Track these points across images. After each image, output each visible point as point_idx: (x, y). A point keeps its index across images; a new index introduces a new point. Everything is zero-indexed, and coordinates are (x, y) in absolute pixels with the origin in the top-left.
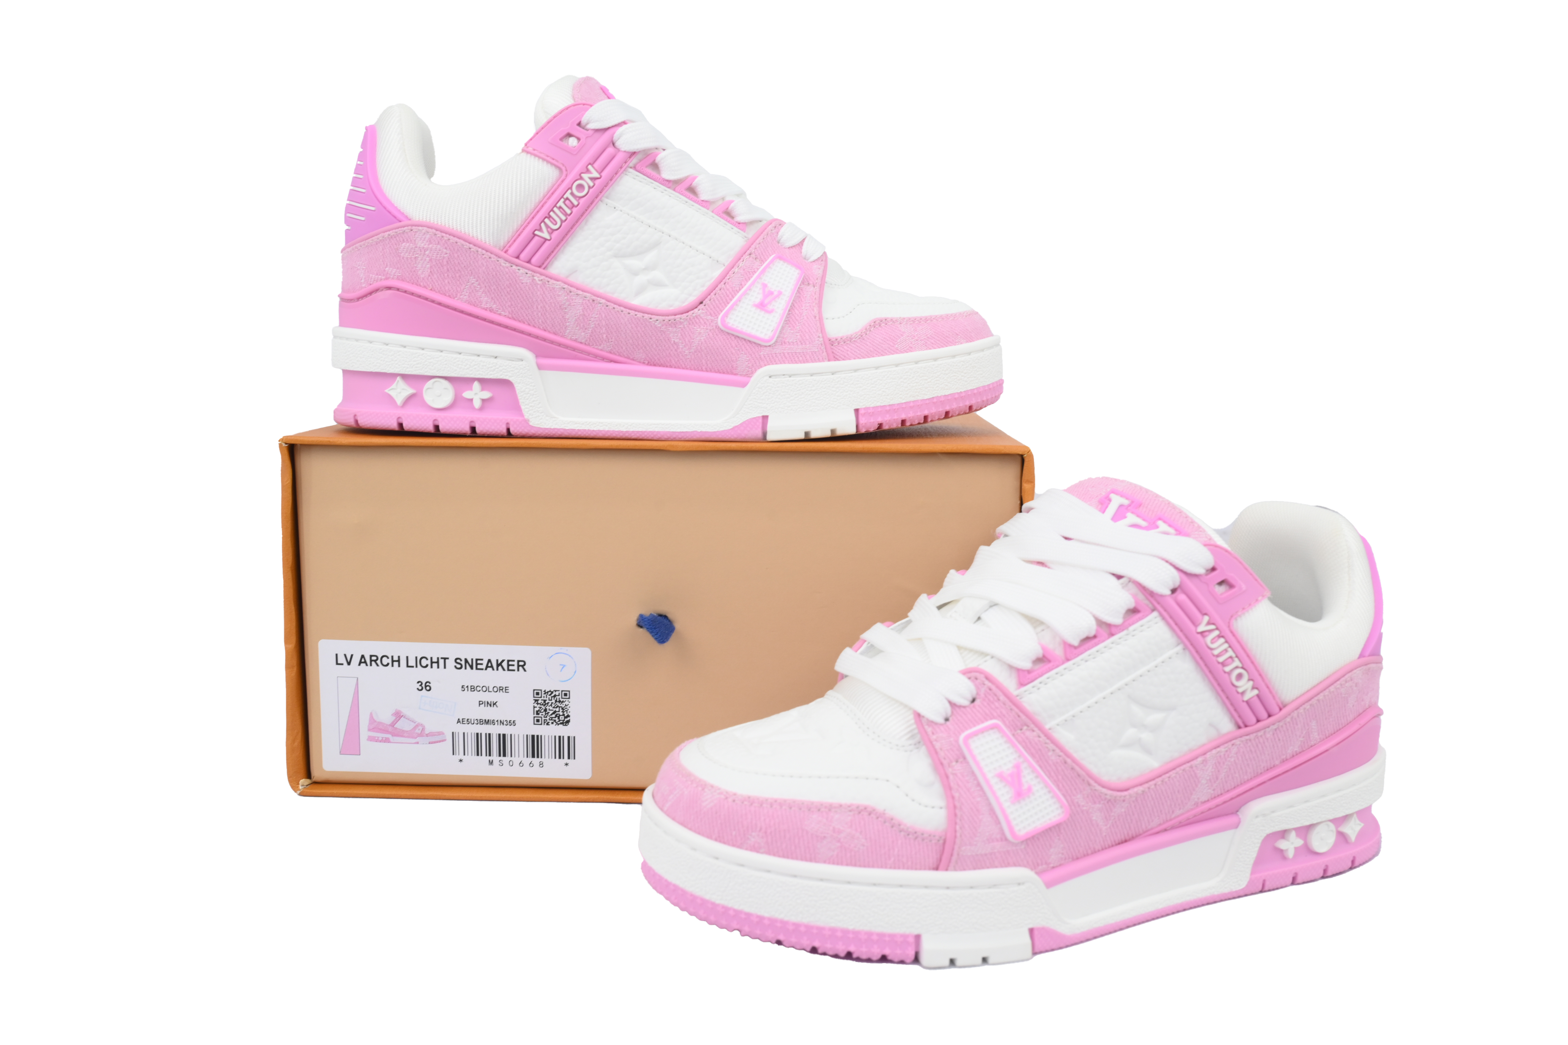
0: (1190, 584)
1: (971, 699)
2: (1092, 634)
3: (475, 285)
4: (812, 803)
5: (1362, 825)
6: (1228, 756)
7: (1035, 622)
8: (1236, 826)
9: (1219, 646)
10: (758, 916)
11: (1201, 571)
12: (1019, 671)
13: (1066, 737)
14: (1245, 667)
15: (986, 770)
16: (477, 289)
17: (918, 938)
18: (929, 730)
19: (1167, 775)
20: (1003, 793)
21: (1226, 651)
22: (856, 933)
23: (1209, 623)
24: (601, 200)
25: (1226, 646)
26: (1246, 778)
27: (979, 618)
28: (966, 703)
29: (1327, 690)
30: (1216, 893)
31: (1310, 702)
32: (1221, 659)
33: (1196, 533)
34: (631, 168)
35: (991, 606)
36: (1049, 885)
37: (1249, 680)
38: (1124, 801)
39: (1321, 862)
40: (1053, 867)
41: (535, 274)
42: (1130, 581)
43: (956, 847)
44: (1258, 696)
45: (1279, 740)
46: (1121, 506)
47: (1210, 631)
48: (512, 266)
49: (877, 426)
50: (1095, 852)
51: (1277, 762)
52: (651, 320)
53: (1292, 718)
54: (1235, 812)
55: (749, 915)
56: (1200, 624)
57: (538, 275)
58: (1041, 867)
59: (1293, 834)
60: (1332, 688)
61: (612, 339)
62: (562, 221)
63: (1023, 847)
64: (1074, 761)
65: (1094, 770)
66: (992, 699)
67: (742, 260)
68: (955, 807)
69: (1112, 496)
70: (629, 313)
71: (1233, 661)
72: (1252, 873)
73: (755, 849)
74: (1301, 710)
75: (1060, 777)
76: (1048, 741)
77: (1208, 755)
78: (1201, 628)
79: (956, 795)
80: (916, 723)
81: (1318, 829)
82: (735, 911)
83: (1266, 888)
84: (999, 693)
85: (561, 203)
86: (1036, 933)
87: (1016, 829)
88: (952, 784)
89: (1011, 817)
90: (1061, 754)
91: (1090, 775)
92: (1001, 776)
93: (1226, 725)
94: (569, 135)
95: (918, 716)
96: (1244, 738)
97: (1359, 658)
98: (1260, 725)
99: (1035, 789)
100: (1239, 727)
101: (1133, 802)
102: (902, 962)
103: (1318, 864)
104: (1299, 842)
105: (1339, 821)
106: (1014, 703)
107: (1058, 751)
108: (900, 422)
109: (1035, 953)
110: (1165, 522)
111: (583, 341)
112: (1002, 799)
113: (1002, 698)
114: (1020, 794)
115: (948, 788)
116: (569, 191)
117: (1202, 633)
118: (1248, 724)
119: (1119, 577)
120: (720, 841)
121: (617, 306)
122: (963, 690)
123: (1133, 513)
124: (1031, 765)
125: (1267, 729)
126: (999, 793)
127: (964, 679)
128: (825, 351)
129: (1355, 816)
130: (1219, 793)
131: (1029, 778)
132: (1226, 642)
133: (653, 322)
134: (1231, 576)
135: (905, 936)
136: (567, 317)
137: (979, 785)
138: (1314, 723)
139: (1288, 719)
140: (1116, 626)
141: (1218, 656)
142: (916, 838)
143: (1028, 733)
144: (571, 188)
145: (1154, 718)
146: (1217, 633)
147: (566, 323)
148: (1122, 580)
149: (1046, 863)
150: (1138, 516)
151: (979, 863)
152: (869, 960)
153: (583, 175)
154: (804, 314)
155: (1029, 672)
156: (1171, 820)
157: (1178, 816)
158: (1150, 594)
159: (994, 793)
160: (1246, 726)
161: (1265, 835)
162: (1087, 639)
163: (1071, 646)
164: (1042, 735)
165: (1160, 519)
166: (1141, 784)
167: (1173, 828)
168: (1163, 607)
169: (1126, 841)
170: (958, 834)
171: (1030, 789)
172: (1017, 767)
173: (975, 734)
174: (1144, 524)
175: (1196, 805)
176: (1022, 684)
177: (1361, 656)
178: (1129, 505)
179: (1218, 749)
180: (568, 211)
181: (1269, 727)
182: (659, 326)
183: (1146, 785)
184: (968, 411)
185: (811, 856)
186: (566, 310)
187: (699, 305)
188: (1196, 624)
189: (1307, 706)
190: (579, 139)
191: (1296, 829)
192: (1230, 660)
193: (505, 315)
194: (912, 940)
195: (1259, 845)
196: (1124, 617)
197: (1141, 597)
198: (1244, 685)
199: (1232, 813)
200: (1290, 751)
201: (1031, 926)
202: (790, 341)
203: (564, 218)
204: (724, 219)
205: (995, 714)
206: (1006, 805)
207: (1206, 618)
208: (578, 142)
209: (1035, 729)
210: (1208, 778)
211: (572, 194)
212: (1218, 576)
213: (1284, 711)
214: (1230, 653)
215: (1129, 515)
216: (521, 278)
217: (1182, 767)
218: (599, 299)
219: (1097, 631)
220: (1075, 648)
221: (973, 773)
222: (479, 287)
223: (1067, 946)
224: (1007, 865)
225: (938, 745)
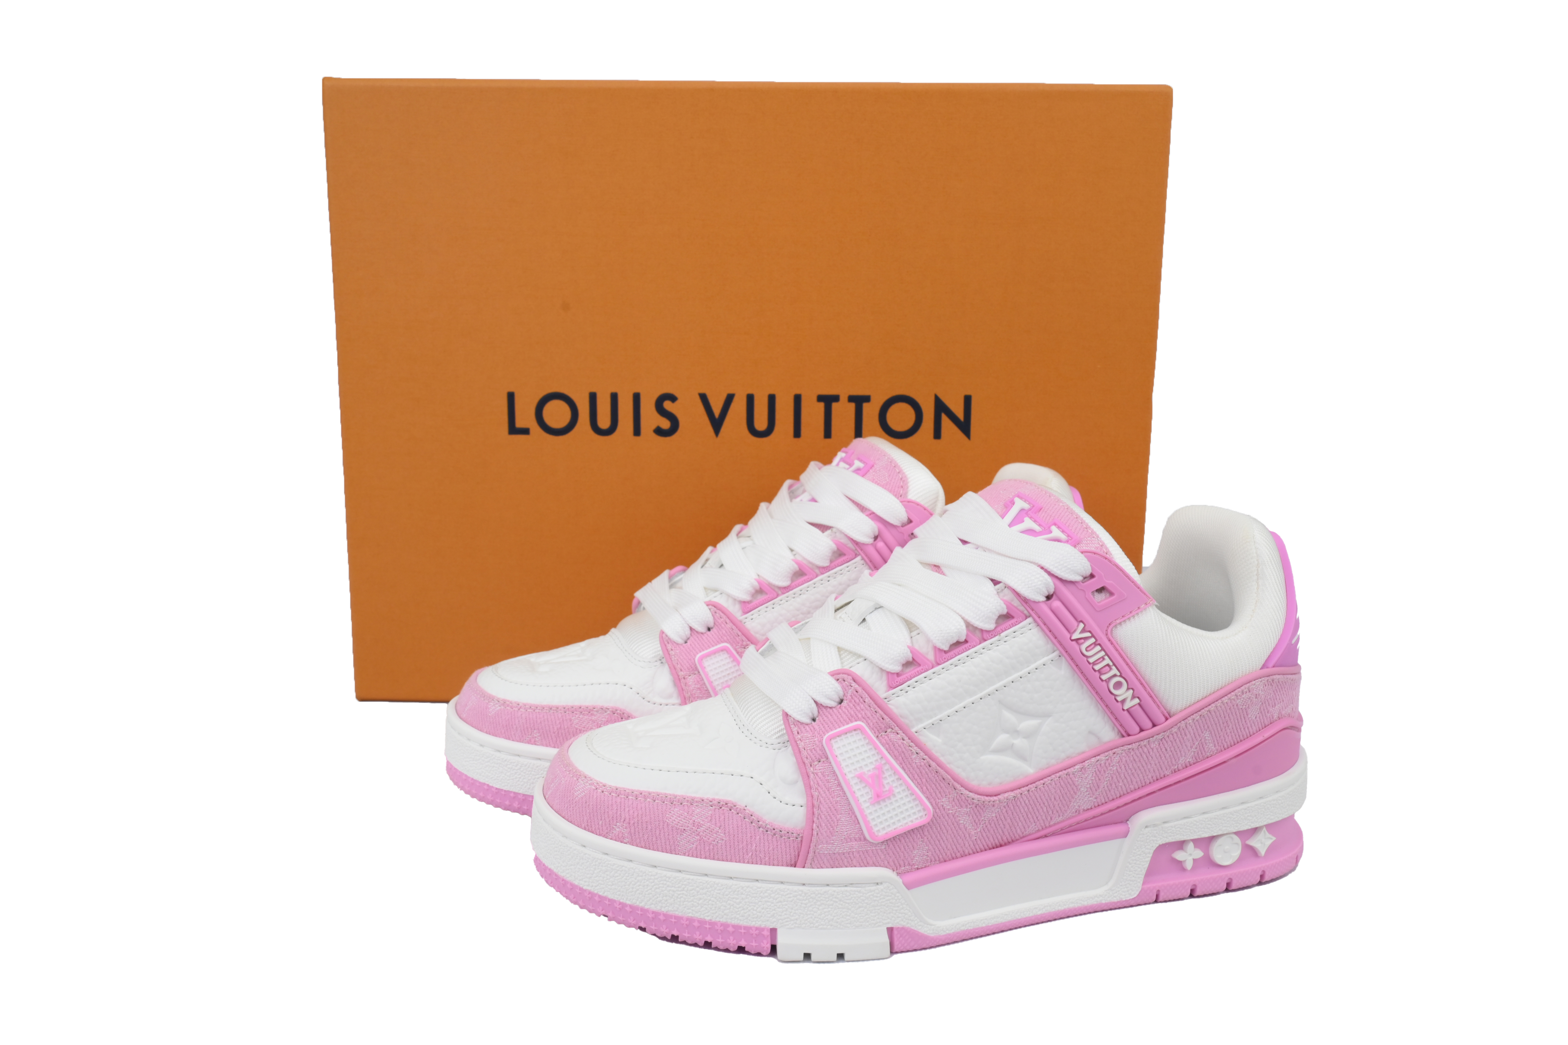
0: (1065, 591)
1: (838, 700)
2: (963, 639)
4: (676, 796)
5: (1274, 839)
6: (1109, 764)
7: (910, 626)
8: (1125, 835)
9: (1095, 654)
10: (620, 903)
11: (1078, 578)
12: (889, 673)
13: (933, 741)
14: (1123, 676)
15: (846, 770)
17: (773, 931)
18: (795, 729)
19: (1042, 782)
20: (862, 795)
21: (1103, 658)
22: (713, 924)
23: (1083, 631)
25: (1103, 653)
26: (1132, 787)
27: (864, 620)
28: (833, 704)
29: (1220, 701)
30: (1104, 902)
31: (1200, 713)
32: (1097, 667)
33: (1089, 539)
35: (876, 609)
36: (909, 886)
37: (1128, 689)
38: (993, 806)
39: (1225, 875)
40: (918, 869)
42: (1006, 587)
43: (812, 845)
44: (1139, 704)
45: (1166, 750)
46: (1022, 510)
47: (1086, 639)
50: (963, 856)
51: (1167, 773)
53: (1179, 728)
54: (1125, 821)
55: (612, 901)
56: (1075, 631)
58: (901, 867)
59: (1191, 845)
60: (1225, 699)
63: (883, 847)
64: (939, 764)
65: (962, 774)
66: (857, 701)
68: (813, 806)
69: (1017, 500)
71: (1111, 669)
72: (1144, 883)
73: (620, 839)
74: (1190, 720)
75: (924, 780)
76: (912, 744)
77: (1086, 764)
78: (1076, 636)
79: (816, 794)
80: (784, 723)
81: (1220, 841)
82: (600, 896)
83: (1161, 899)
84: (865, 695)
86: (895, 932)
87: (875, 829)
88: (812, 783)
89: (870, 818)
90: (925, 757)
91: (956, 779)
92: (861, 777)
93: (1107, 733)
95: (786, 715)
96: (1126, 748)
97: (1262, 668)
98: (1143, 734)
99: (896, 791)
100: (1123, 736)
101: (1004, 807)
102: (759, 954)
103: (1220, 878)
104: (1199, 854)
105: (1245, 835)
106: (880, 705)
107: (922, 754)
109: (892, 952)
110: (1059, 527)
112: (861, 800)
113: (868, 700)
114: (879, 797)
115: (808, 787)
117: (1077, 640)
118: (1130, 733)
119: (995, 582)
120: (589, 831)
122: (829, 691)
123: (1031, 518)
124: (892, 767)
125: (1151, 739)
126: (858, 794)
127: (832, 681)
129: (1265, 829)
130: (1103, 801)
131: (889, 780)
132: (1103, 649)
134: (1108, 583)
135: (760, 929)
137: (839, 785)
138: (1207, 734)
139: (1175, 730)
140: (988, 632)
141: (1094, 663)
142: (775, 834)
143: (892, 736)
145: (1029, 724)
146: (1093, 640)
148: (998, 586)
149: (909, 864)
150: (1035, 521)
151: (836, 862)
152: (727, 950)
155: (898, 674)
156: (1050, 826)
157: (1058, 823)
158: (1025, 601)
159: (853, 793)
160: (1129, 735)
161: (1157, 845)
162: (958, 644)
163: (940, 650)
164: (906, 738)
165: (1055, 524)
166: (1012, 791)
167: (1054, 834)
168: (1036, 613)
169: (1001, 846)
170: (815, 833)
171: (891, 791)
172: (879, 768)
173: (839, 735)
174: (1037, 528)
175: (1078, 812)
176: (891, 687)
177: (1264, 666)
178: (1030, 510)
179: (1098, 758)
181: (1153, 737)
183: (1018, 791)
185: (672, 849)
188: (1070, 632)
189: (1196, 717)
191: (1194, 841)
192: (1107, 667)
194: (767, 933)
195: (1151, 855)
196: (996, 623)
197: (1016, 603)
198: (1123, 693)
199: (1122, 822)
200: (1182, 761)
201: (890, 926)
205: (860, 716)
206: (864, 806)
207: (1082, 626)
209: (899, 732)
210: (1088, 786)
212: (1096, 584)
213: (1170, 721)
214: (1107, 661)
215: (1027, 519)
217: (1058, 775)
219: (967, 635)
220: (946, 652)
221: (834, 773)
223: (931, 947)
224: (867, 865)
225: (801, 745)
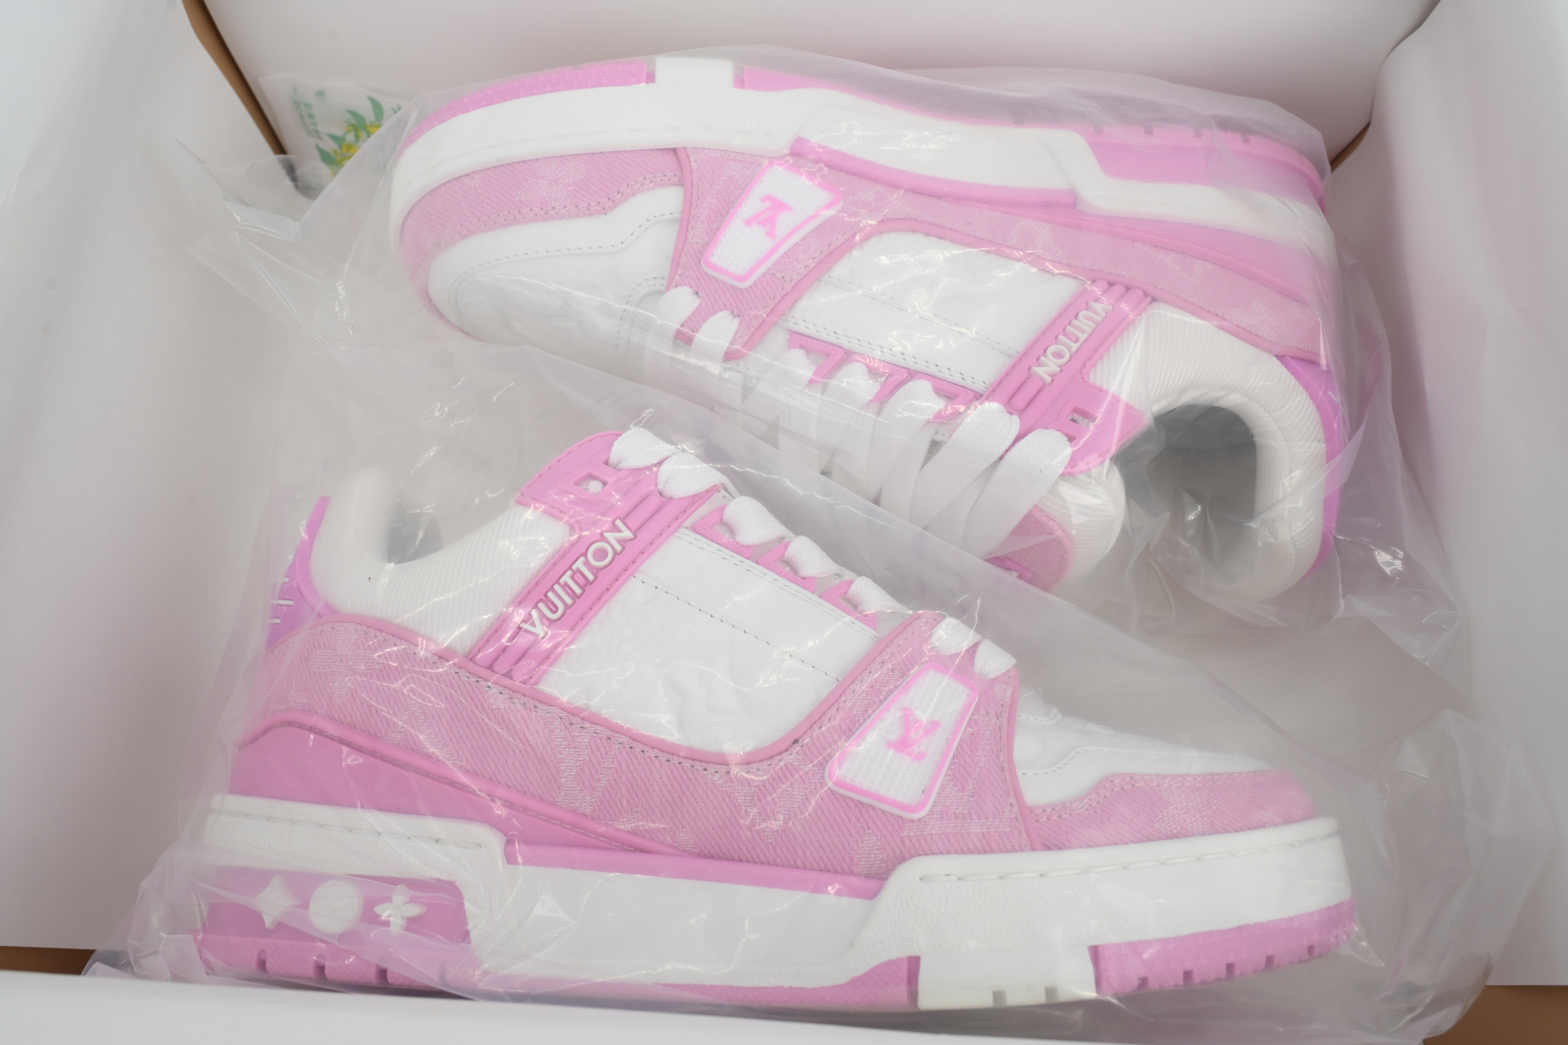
3: (417, 714)
16: (420, 721)
24: (632, 575)
34: (687, 528)
41: (514, 695)
48: (478, 681)
49: (1136, 983)
52: (705, 772)
57: (519, 696)
61: (637, 807)
62: (567, 607)
67: (868, 671)
70: (668, 761)
85: (567, 578)
94: (591, 477)
108: (1181, 975)
111: (588, 811)
116: (582, 559)
121: (649, 748)
128: (1023, 831)
133: (710, 776)
136: (562, 768)
144: (585, 554)
147: (560, 778)
153: (606, 535)
154: (982, 764)
180: (578, 591)
182: (720, 782)
184: (1306, 957)
186: (561, 756)
187: (791, 746)
190: (605, 483)
193: (461, 766)
202: (957, 812)
203: (569, 601)
204: (839, 608)
208: (603, 487)
211: (587, 563)
216: (491, 701)
218: (618, 735)
222: (422, 717)
